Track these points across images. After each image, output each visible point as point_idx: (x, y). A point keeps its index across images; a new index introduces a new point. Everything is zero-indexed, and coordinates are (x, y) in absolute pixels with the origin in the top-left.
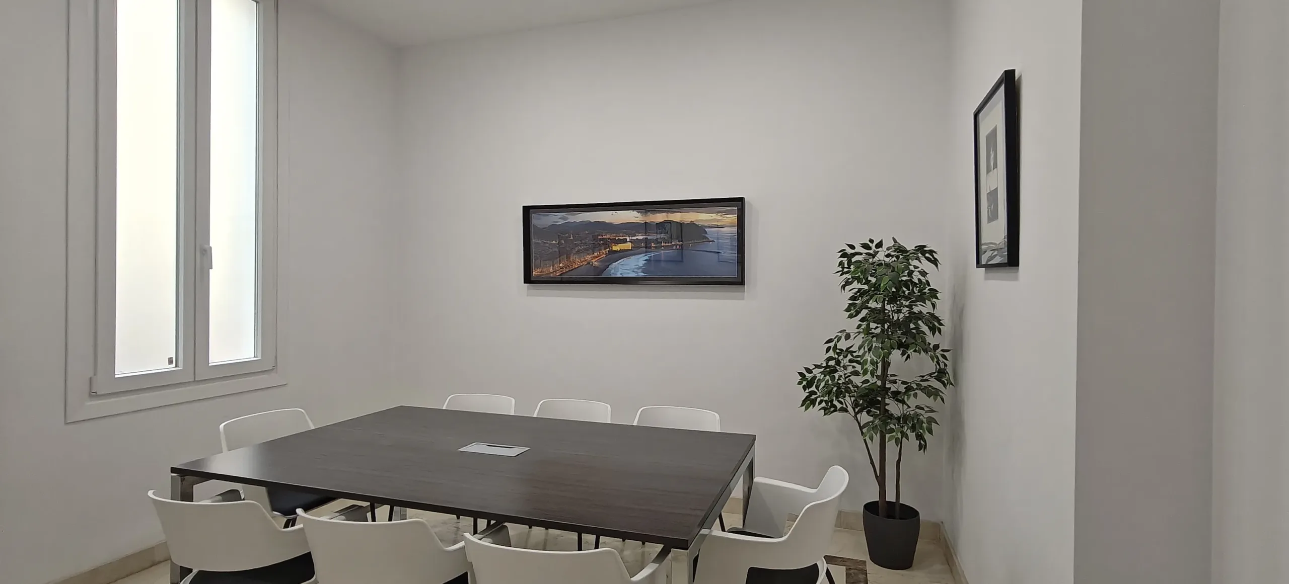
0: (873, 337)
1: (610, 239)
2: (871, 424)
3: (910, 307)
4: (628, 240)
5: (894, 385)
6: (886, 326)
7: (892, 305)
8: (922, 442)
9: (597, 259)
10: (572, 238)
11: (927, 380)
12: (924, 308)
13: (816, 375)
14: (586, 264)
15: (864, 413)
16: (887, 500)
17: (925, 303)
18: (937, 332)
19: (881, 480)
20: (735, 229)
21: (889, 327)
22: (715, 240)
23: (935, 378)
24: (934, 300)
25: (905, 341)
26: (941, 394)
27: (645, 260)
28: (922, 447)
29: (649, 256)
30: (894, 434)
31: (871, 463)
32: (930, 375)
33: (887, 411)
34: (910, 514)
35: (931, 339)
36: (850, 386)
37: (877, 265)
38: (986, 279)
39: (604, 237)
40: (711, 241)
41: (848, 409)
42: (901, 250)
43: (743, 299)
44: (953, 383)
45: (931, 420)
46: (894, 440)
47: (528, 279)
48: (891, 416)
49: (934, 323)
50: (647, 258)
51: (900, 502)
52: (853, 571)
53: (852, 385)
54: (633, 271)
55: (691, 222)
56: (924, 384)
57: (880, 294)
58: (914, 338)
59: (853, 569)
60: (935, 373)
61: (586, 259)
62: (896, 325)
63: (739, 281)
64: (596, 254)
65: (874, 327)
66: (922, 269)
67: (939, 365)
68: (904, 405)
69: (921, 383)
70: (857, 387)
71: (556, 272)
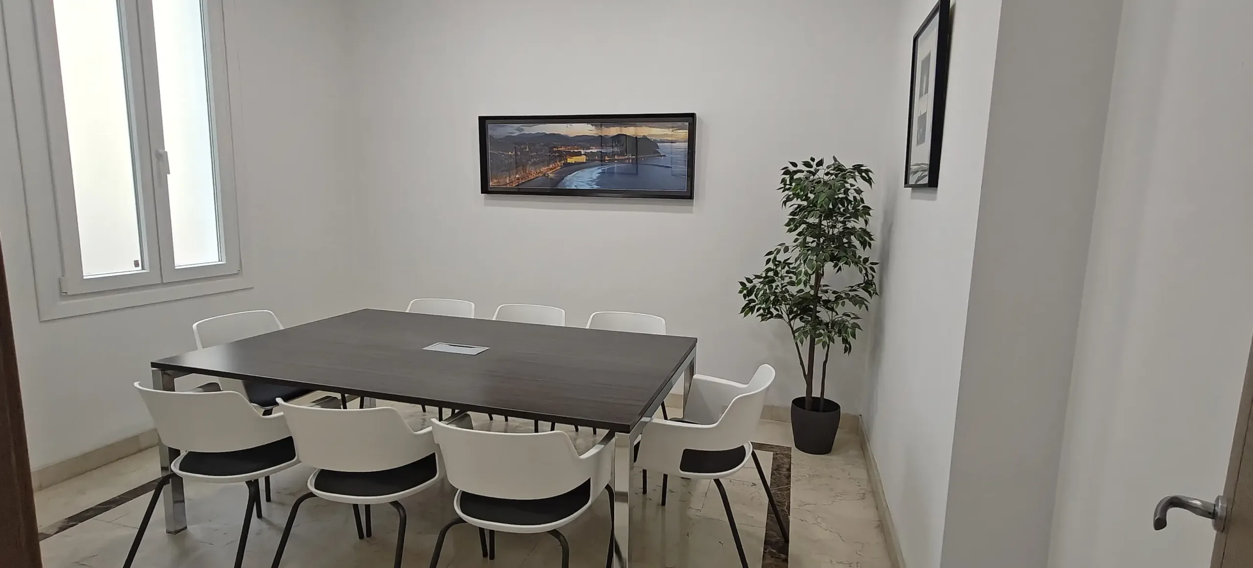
0: (808, 250)
1: (565, 151)
2: (802, 329)
3: (844, 222)
4: (583, 153)
5: (825, 294)
6: (822, 240)
7: (828, 221)
8: (847, 346)
9: (552, 171)
10: (528, 150)
11: (856, 290)
12: (857, 224)
13: (757, 285)
14: (542, 175)
15: (798, 320)
16: (813, 396)
17: (858, 220)
18: (868, 247)
19: (809, 378)
20: (685, 145)
21: (824, 242)
22: (667, 155)
23: (862, 289)
24: (867, 216)
25: (837, 255)
26: (865, 302)
27: (599, 173)
28: (848, 349)
29: (603, 169)
30: (822, 338)
31: (801, 364)
32: (858, 285)
33: (818, 317)
34: (833, 407)
35: (861, 253)
36: (786, 295)
37: (816, 183)
38: (912, 198)
39: (559, 149)
40: (662, 156)
41: (783, 316)
42: (839, 168)
43: (691, 212)
44: (878, 294)
45: (855, 326)
46: (821, 343)
47: (485, 189)
48: (820, 322)
49: (865, 238)
50: (600, 171)
51: (825, 397)
52: (779, 455)
53: (789, 295)
54: (588, 184)
55: (644, 136)
56: (852, 294)
57: (817, 210)
58: (846, 252)
59: (779, 454)
60: (862, 284)
61: (542, 170)
62: (831, 239)
63: (688, 195)
64: (551, 166)
65: (811, 241)
66: (858, 187)
67: (867, 277)
68: (833, 312)
69: (850, 293)
70: (792, 296)
71: (512, 182)
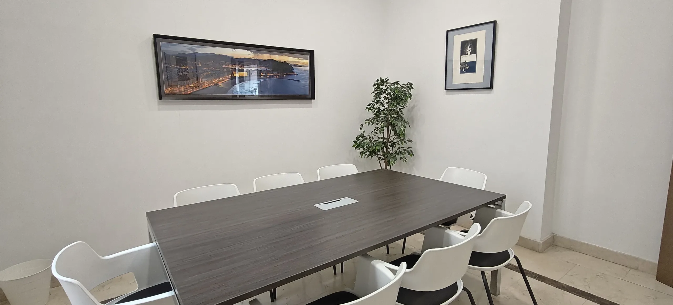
1: (231, 68)
4: (245, 70)
9: (222, 82)
10: (200, 65)
14: (214, 85)
39: (227, 66)
40: (296, 74)
47: (163, 97)
61: (213, 81)
64: (221, 78)
68: (394, 148)
71: (187, 90)
